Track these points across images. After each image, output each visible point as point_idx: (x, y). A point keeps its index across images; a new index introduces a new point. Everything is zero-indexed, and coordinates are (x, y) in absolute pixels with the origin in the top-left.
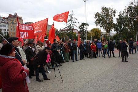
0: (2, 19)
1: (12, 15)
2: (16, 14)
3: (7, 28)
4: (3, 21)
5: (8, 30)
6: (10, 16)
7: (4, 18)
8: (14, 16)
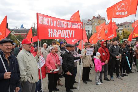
0: (88, 21)
1: (96, 17)
2: (99, 15)
3: (91, 29)
4: (88, 23)
5: (92, 31)
6: (94, 17)
7: (90, 20)
8: (97, 18)
